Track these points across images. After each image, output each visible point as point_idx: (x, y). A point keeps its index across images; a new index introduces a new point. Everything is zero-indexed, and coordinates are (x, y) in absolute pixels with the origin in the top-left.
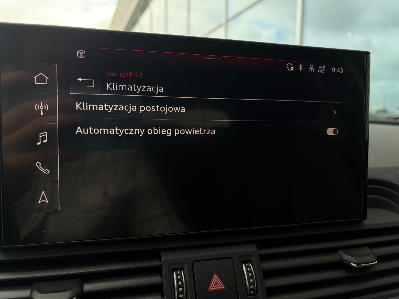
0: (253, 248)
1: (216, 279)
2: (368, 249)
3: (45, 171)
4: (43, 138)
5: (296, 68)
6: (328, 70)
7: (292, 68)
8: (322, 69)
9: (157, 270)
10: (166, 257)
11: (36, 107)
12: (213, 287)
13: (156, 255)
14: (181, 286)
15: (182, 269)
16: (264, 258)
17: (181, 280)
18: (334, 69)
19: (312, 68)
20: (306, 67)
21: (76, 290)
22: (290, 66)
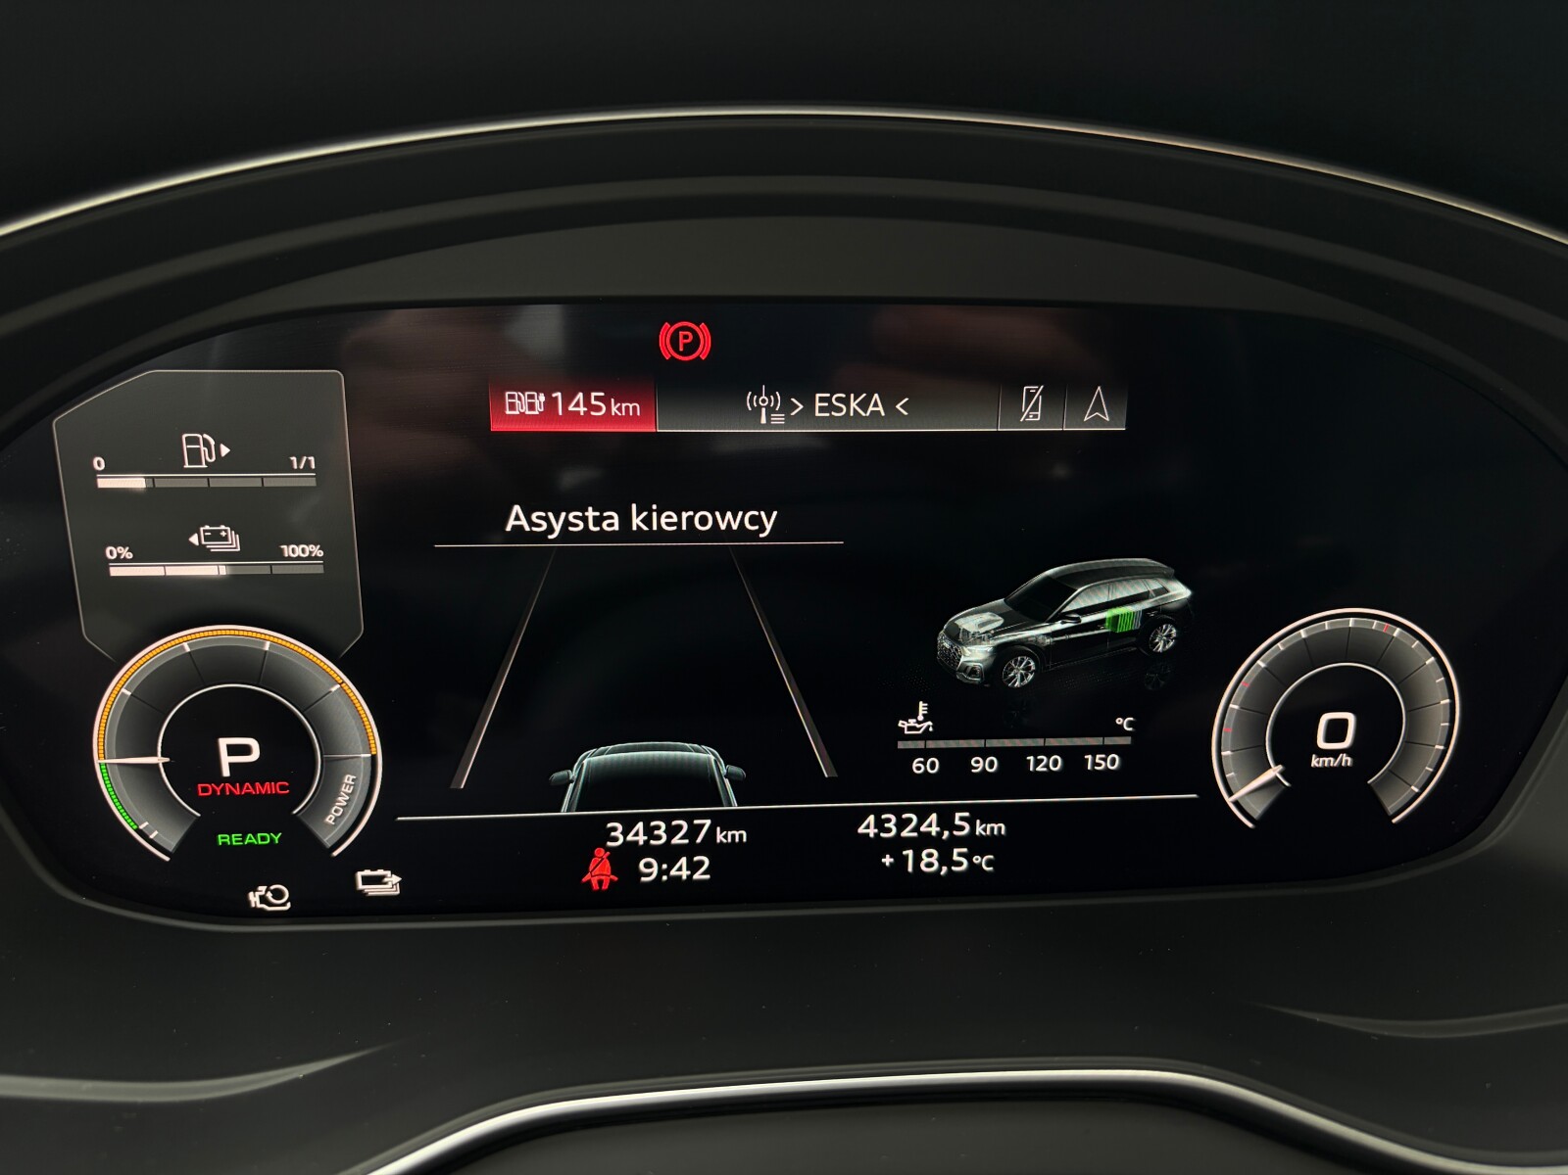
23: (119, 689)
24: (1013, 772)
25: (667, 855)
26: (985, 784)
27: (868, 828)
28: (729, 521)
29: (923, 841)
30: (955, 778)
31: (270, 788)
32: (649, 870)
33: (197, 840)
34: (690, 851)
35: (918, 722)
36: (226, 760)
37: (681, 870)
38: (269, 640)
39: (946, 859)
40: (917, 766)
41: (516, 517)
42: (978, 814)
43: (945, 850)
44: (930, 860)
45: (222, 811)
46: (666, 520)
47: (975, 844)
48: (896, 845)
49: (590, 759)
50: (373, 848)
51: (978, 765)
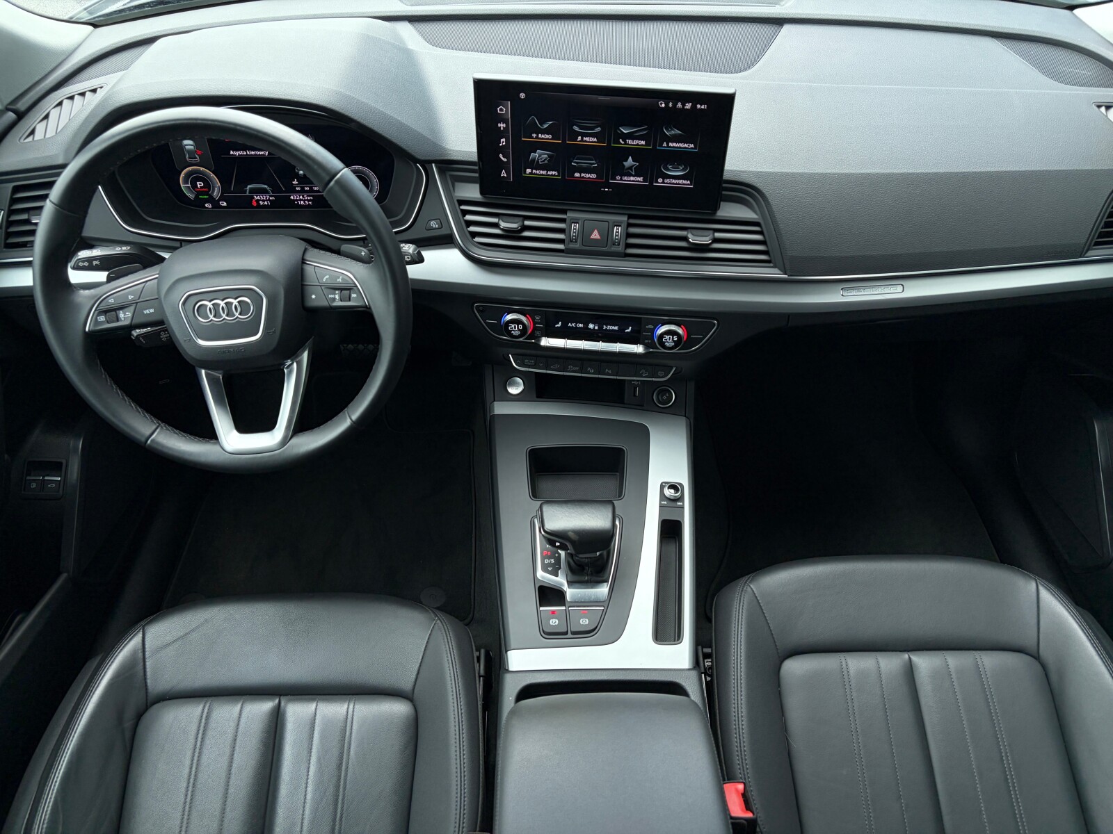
0: (625, 218)
1: (596, 232)
2: (711, 232)
3: (505, 160)
4: (503, 142)
5: (667, 104)
6: (694, 107)
7: (663, 105)
8: (688, 106)
9: (563, 221)
10: (570, 215)
11: (499, 125)
12: (593, 236)
13: (564, 212)
14: (575, 232)
15: (577, 223)
16: (629, 225)
17: (576, 229)
18: (699, 106)
19: (679, 105)
20: (675, 105)
21: (520, 223)
22: (661, 104)
23: (182, 175)
24: (311, 190)
25: (264, 201)
26: (307, 191)
27: (292, 197)
28: (261, 153)
29: (300, 200)
30: (303, 191)
31: (205, 190)
32: (261, 203)
33: (197, 197)
34: (267, 200)
35: (295, 182)
36: (199, 186)
37: (266, 203)
38: (201, 169)
39: (305, 203)
40: (297, 189)
41: (231, 152)
42: (308, 196)
43: (304, 201)
44: (302, 203)
45: (199, 193)
46: (252, 153)
47: (309, 200)
48: (297, 200)
49: (249, 187)
50: (220, 199)
51: (306, 189)
